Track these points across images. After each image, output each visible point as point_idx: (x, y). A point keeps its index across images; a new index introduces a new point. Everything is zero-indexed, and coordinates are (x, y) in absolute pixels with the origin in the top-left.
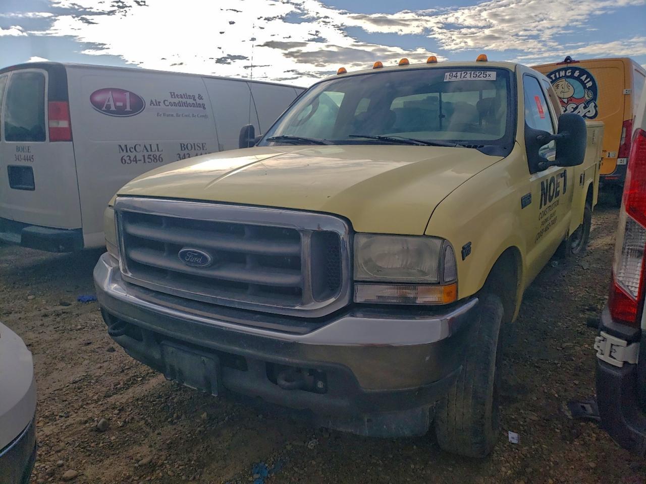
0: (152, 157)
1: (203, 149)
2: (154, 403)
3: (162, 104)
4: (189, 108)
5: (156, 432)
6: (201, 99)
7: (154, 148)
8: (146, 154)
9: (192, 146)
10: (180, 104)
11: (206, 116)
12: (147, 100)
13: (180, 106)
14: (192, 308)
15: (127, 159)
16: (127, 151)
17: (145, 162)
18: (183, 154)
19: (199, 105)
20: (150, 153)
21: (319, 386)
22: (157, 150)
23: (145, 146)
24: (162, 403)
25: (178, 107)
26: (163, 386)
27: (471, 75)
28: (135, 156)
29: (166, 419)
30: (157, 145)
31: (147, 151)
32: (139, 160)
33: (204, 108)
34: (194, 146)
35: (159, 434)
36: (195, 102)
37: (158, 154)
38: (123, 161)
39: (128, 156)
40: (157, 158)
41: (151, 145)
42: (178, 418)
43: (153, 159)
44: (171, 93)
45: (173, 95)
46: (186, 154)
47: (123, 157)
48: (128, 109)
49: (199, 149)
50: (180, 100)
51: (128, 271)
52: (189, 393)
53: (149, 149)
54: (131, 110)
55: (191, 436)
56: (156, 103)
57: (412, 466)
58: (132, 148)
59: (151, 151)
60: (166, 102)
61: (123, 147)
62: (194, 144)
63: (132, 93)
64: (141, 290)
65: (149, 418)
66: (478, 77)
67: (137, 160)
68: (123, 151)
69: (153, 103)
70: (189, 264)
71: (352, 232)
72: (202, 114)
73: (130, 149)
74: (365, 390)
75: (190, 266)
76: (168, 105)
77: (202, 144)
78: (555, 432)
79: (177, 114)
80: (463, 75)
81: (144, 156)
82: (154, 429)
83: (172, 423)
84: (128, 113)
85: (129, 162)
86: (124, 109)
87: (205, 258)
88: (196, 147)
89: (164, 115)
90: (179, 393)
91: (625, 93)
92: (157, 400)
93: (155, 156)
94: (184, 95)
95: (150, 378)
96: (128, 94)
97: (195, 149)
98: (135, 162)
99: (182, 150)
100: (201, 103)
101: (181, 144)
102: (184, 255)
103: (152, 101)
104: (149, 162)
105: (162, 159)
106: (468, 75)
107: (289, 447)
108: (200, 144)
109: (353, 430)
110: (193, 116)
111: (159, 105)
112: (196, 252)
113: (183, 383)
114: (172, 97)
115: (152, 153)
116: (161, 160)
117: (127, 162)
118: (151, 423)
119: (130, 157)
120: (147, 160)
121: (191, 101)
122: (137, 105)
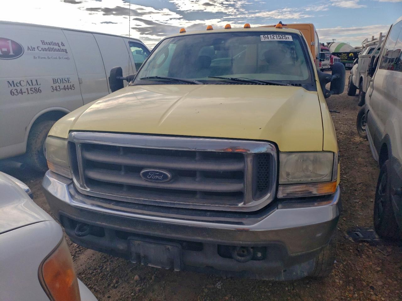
0: (33, 89)
1: (69, 82)
2: (93, 274)
3: (36, 49)
4: (56, 52)
5: (106, 296)
6: (64, 45)
7: (34, 83)
8: (29, 87)
9: (60, 80)
10: (49, 50)
11: (67, 58)
12: (25, 46)
13: (50, 51)
14: (150, 211)
15: (15, 92)
16: (14, 86)
17: (28, 93)
18: (55, 86)
19: (63, 50)
20: (31, 87)
21: (258, 256)
22: (36, 84)
23: (27, 82)
24: (100, 273)
25: (48, 52)
26: (94, 260)
27: (277, 37)
28: (21, 90)
29: (109, 285)
30: (36, 80)
31: (30, 85)
32: (24, 92)
33: (67, 52)
34: (62, 80)
35: (109, 297)
36: (59, 48)
37: (37, 87)
38: (12, 93)
39: (15, 89)
40: (37, 90)
41: (31, 81)
42: (117, 282)
43: (34, 91)
44: (42, 41)
45: (43, 42)
46: (57, 86)
47: (11, 90)
48: (11, 53)
49: (66, 82)
50: (49, 46)
51: (87, 187)
52: (116, 262)
53: (30, 83)
54: (14, 54)
55: (135, 295)
56: (32, 49)
57: (287, 289)
58: (18, 83)
59: (32, 85)
60: (39, 48)
61: (11, 83)
62: (62, 79)
63: (14, 41)
64: (101, 201)
65: (96, 286)
66: (282, 39)
67: (23, 92)
68: (11, 85)
69: (29, 49)
70: (151, 180)
71: (278, 152)
72: (66, 57)
73: (16, 84)
74: (292, 255)
75: (151, 182)
76: (41, 51)
77: (68, 78)
78: (350, 252)
79: (48, 57)
80: (272, 37)
81: (27, 89)
82: (104, 294)
83: (114, 287)
84: (12, 56)
85: (17, 94)
86: (9, 54)
87: (165, 177)
88: (64, 81)
89: (39, 57)
90: (108, 263)
91: (311, 44)
92: (95, 271)
93: (35, 89)
94: (51, 42)
95: (79, 255)
96: (10, 42)
97: (63, 83)
98: (21, 94)
99: (54, 83)
100: (64, 49)
101: (53, 79)
102: (145, 174)
103: (28, 47)
104: (31, 93)
105: (41, 90)
106: (275, 37)
107: (206, 290)
108: (66, 78)
109: (273, 279)
110: (60, 58)
111: (34, 50)
112: (157, 172)
113: (148, 264)
114: (43, 44)
115: (33, 87)
116: (40, 92)
117: (15, 94)
118: (99, 290)
119: (17, 90)
120: (30, 92)
121: (57, 47)
122: (18, 51)
